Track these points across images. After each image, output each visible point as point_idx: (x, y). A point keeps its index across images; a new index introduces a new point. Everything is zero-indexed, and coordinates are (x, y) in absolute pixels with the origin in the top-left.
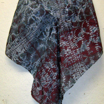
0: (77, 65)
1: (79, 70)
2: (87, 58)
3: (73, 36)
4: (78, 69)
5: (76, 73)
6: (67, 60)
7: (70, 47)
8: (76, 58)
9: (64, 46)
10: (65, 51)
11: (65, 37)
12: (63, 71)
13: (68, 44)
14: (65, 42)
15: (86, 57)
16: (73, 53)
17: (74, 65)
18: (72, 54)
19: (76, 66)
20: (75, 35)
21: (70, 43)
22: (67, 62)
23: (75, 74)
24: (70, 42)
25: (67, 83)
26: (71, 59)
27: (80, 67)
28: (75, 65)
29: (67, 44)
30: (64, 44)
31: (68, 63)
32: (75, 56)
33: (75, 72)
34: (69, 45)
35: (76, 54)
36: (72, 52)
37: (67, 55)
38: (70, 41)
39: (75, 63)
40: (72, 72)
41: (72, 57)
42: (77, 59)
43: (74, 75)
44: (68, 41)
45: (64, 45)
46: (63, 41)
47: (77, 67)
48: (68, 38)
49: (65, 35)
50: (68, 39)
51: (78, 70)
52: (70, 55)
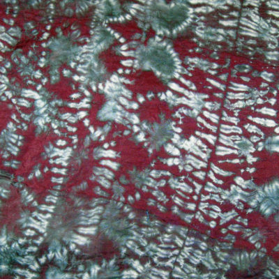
0: (184, 240)
1: (178, 269)
2: (253, 255)
3: (260, 101)
4: (176, 264)
5: (153, 264)
6: (158, 180)
7: (211, 139)
8: (209, 209)
9: (185, 112)
10: (176, 139)
11: (216, 78)
12: (104, 205)
13: (214, 118)
14: (205, 100)
15: (258, 246)
16: (208, 179)
17: (170, 228)
18: (200, 175)
19: (180, 242)
20: (273, 101)
21: (221, 122)
22: (148, 187)
23: (148, 265)
24: (226, 117)
25: (81, 268)
26: (180, 197)
27: (196, 261)
28: (175, 233)
29: (206, 114)
30: (190, 104)
31: (155, 198)
32: (208, 197)
33: (155, 260)
34: (214, 129)
35: (219, 194)
36: (207, 170)
37: (170, 162)
38: (231, 114)
39: (184, 224)
40: (142, 248)
41: (191, 191)
42: (208, 219)
43: (136, 264)
44: (222, 108)
45: (187, 107)
46: (194, 87)
47: (181, 249)
48: (228, 90)
49: (220, 71)
50: (225, 94)
51: (169, 263)
52: (184, 173)
